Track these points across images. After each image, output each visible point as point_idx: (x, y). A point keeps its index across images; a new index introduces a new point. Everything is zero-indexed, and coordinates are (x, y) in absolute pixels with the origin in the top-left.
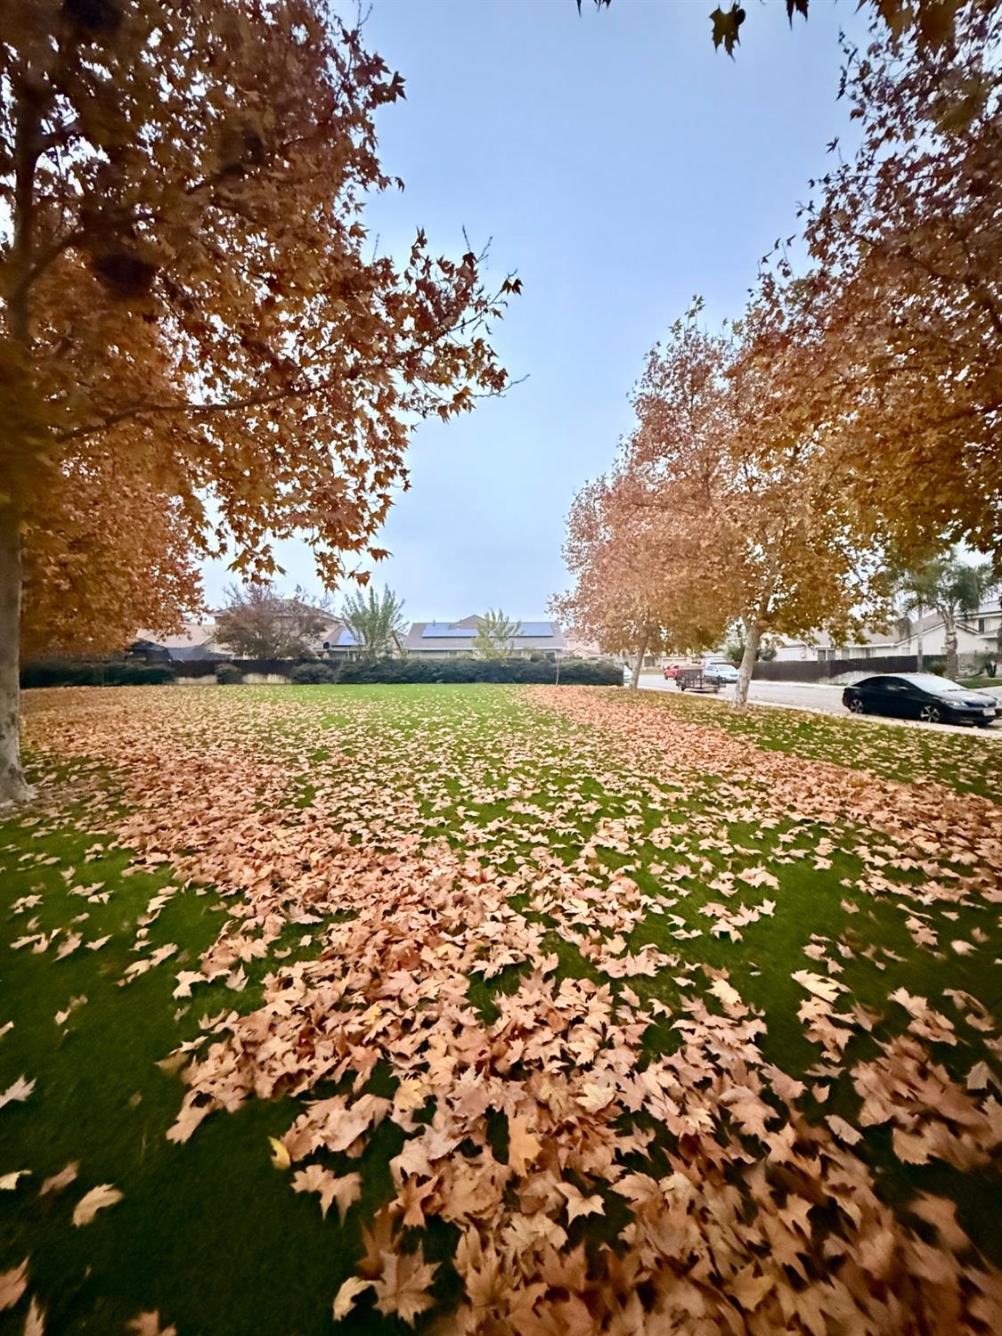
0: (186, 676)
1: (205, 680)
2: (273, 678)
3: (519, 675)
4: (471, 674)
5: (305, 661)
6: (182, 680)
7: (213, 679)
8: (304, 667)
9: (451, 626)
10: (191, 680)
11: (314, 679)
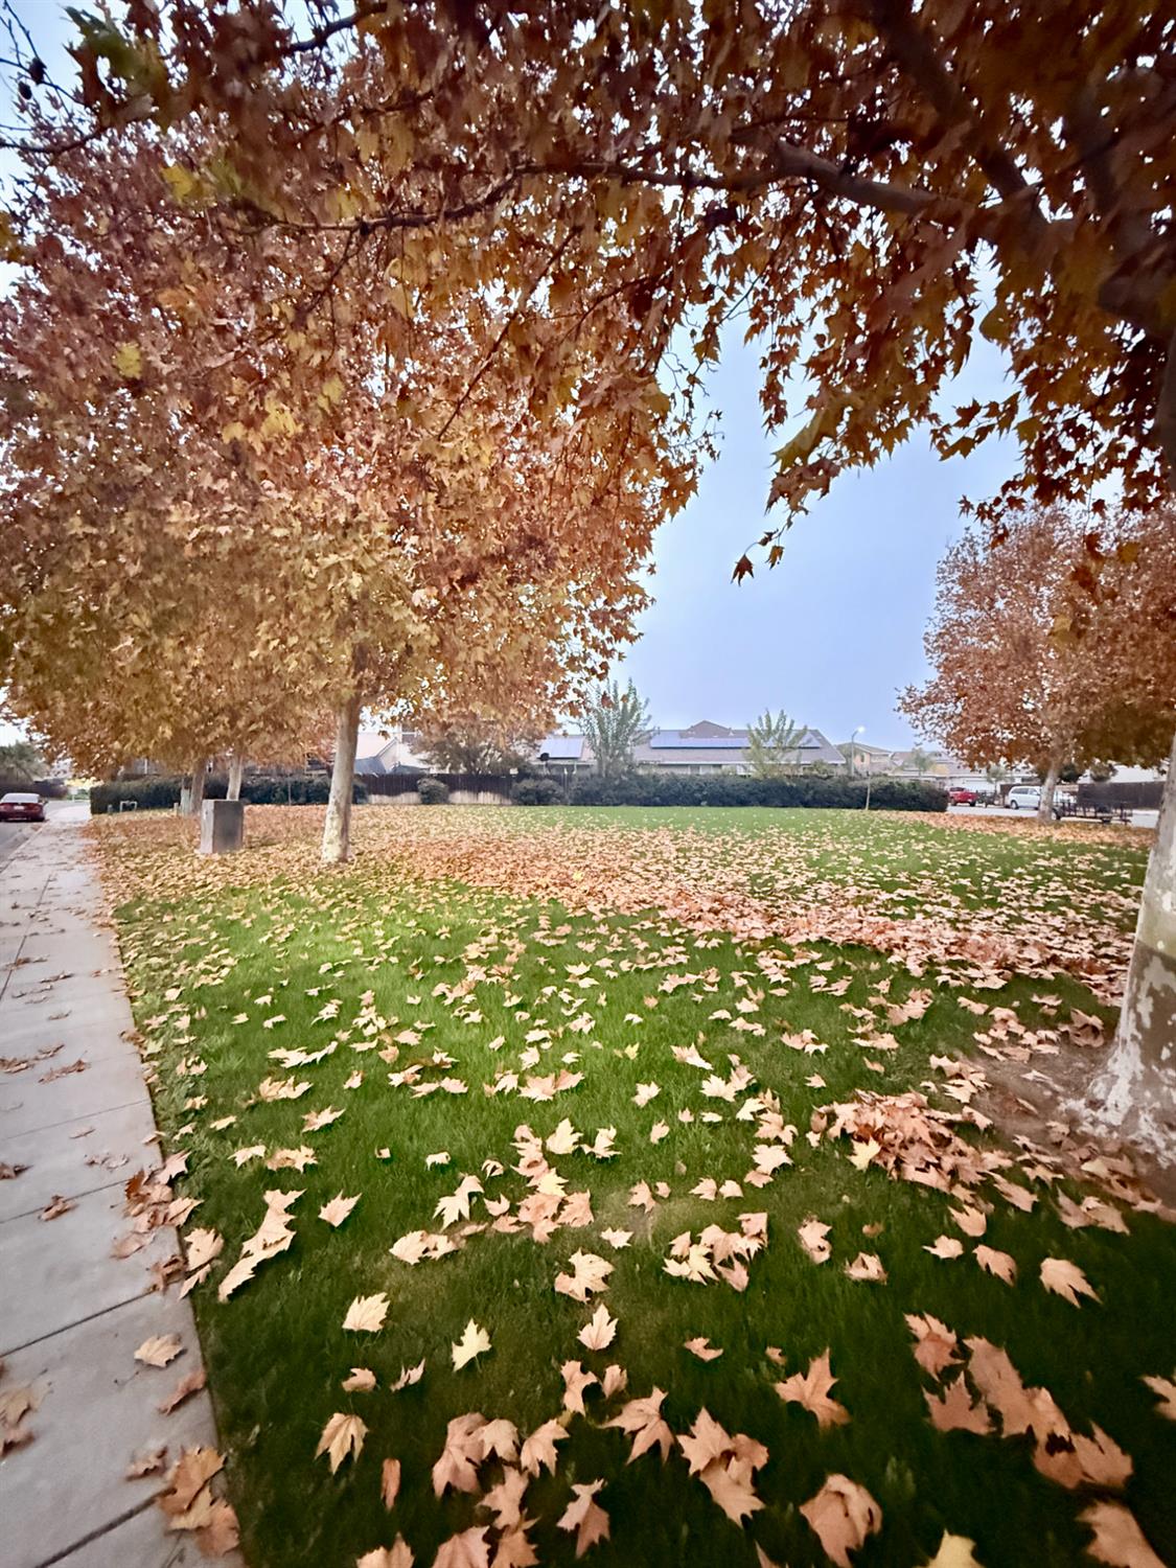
0: (380, 793)
1: (403, 798)
2: (485, 797)
3: (808, 797)
4: (744, 795)
5: (527, 776)
6: (374, 798)
7: (414, 797)
8: (528, 784)
9: (682, 734)
10: (386, 799)
11: (541, 799)
